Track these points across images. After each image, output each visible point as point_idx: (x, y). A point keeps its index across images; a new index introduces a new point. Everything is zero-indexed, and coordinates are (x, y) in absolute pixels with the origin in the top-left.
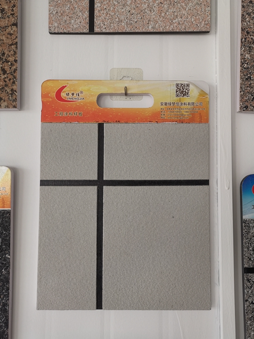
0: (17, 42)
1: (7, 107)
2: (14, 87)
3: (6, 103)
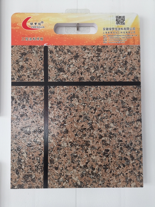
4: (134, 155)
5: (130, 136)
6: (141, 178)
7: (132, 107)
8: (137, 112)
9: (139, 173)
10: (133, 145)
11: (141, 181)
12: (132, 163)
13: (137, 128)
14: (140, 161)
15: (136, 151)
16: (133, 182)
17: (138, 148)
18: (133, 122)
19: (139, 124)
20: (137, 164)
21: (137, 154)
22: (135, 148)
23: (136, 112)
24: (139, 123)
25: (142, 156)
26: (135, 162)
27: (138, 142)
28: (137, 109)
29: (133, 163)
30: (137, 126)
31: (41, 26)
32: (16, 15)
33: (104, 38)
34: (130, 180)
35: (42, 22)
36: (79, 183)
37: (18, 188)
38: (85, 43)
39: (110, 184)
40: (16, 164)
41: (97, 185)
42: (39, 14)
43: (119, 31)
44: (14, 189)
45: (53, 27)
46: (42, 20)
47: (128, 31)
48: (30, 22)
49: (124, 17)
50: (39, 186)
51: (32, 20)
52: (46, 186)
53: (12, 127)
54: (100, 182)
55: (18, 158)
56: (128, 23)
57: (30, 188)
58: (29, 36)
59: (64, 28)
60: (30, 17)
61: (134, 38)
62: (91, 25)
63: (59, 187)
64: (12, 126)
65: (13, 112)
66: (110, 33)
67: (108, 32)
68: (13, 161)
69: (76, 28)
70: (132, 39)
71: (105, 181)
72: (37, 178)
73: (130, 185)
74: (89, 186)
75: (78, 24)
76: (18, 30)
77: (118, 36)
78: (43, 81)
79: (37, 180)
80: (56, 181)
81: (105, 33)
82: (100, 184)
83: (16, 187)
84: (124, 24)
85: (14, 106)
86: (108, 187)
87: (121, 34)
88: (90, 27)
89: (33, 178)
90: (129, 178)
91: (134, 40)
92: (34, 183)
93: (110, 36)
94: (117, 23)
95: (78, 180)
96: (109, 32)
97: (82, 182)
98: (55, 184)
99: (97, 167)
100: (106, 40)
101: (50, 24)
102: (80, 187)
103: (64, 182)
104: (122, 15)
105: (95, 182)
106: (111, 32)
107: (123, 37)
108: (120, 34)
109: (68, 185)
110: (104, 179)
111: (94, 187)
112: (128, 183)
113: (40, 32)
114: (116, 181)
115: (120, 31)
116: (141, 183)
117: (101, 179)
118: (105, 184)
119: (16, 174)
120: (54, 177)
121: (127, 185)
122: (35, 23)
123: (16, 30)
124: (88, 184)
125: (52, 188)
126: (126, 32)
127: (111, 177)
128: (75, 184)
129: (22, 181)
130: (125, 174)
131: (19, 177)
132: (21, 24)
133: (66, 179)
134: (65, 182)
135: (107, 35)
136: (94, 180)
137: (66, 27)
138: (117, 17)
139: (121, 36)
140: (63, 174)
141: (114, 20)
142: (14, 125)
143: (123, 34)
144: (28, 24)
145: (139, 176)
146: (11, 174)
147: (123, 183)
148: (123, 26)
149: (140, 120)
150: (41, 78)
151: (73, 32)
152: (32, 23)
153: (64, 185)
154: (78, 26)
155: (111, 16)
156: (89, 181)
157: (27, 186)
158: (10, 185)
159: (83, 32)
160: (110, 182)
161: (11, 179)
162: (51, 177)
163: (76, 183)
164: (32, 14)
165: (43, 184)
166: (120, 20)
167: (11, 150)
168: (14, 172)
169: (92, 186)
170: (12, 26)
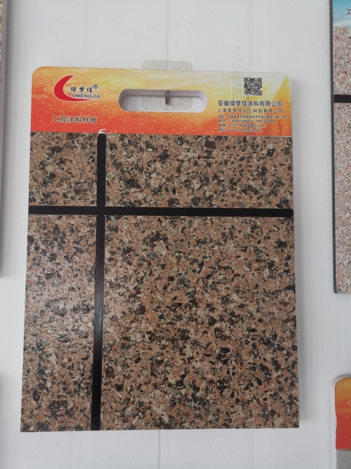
0: (295, 317)
1: (284, 426)
2: (294, 392)
3: (281, 420)
4: (280, 360)
5: (272, 320)
6: (295, 408)
7: (277, 260)
8: (287, 271)
9: (291, 397)
10: (278, 339)
11: (294, 414)
12: (275, 375)
13: (285, 304)
14: (292, 373)
15: (285, 352)
16: (279, 416)
17: (287, 344)
18: (277, 291)
19: (289, 295)
20: (286, 379)
21: (287, 357)
22: (282, 345)
23: (284, 271)
24: (290, 293)
25: (296, 363)
26: (282, 375)
27: (288, 334)
28: (287, 264)
29: (279, 377)
30: (286, 300)
31: (92, 94)
32: (43, 71)
33: (220, 121)
34: (273, 412)
35: (96, 86)
36: (166, 419)
37: (38, 431)
38: (181, 131)
39: (231, 420)
40: (34, 378)
41: (205, 422)
42: (89, 71)
43: (250, 108)
44: (29, 431)
45: (117, 97)
46: (94, 81)
47: (267, 108)
48: (70, 85)
49: (260, 80)
50: (82, 425)
51: (75, 81)
52: (96, 425)
53: (27, 301)
54: (211, 418)
55: (39, 365)
56: (270, 92)
57: (62, 429)
58: (68, 114)
59: (140, 99)
60: (71, 76)
61: (279, 121)
62: (195, 95)
63: (125, 427)
64: (27, 296)
65: (29, 268)
66: (232, 111)
67: (227, 110)
68: (28, 371)
69: (164, 100)
70: (276, 123)
71: (221, 415)
72: (77, 408)
73: (271, 424)
74: (188, 426)
75: (168, 91)
76: (45, 100)
77: (247, 117)
78: (95, 205)
79: (77, 413)
80: (118, 414)
81: (222, 111)
82: (211, 422)
83: (32, 428)
84: (260, 94)
85: (32, 256)
86: (227, 426)
87: (255, 114)
88: (192, 97)
89: (69, 408)
90: (270, 409)
91: (280, 127)
92: (72, 420)
93: (232, 116)
94: (246, 92)
95: (164, 413)
96: (230, 110)
97: (173, 418)
98: (116, 420)
99: (203, 385)
100: (224, 125)
101: (111, 91)
102: (168, 427)
103: (134, 417)
104: (256, 76)
105: (199, 416)
106: (235, 110)
107: (258, 119)
108: (251, 114)
109: (143, 424)
110: (218, 410)
111: (198, 428)
112: (267, 419)
113: (90, 107)
114: (242, 415)
115: (253, 107)
116: (295, 418)
117: (212, 410)
118: (221, 421)
119: (34, 399)
120: (114, 405)
121: (265, 423)
122: (81, 89)
123: (42, 100)
124: (185, 422)
125: (109, 429)
126: (265, 111)
127: (232, 407)
128: (159, 421)
129: (46, 416)
130: (261, 399)
131: (40, 406)
132: (51, 89)
133: (140, 411)
134: (137, 418)
135: (225, 115)
136: (197, 412)
137: (143, 96)
138: (246, 79)
139: (253, 117)
140: (132, 400)
141: (240, 85)
142: (31, 296)
143: (258, 114)
144: (66, 90)
145: (290, 404)
146: (23, 400)
147: (257, 419)
148: (258, 99)
149: (292, 288)
150: (90, 199)
151: (157, 107)
152: (75, 88)
153: (134, 423)
154: (168, 96)
155: (234, 78)
156: (187, 415)
157: (57, 426)
158: (19, 424)
159: (180, 108)
160: (231, 417)
161: (22, 409)
162: (107, 406)
163: (160, 419)
164: (75, 70)
165: (89, 422)
166: (252, 85)
167: (25, 349)
168: (28, 395)
169: (194, 425)
170: (33, 92)
